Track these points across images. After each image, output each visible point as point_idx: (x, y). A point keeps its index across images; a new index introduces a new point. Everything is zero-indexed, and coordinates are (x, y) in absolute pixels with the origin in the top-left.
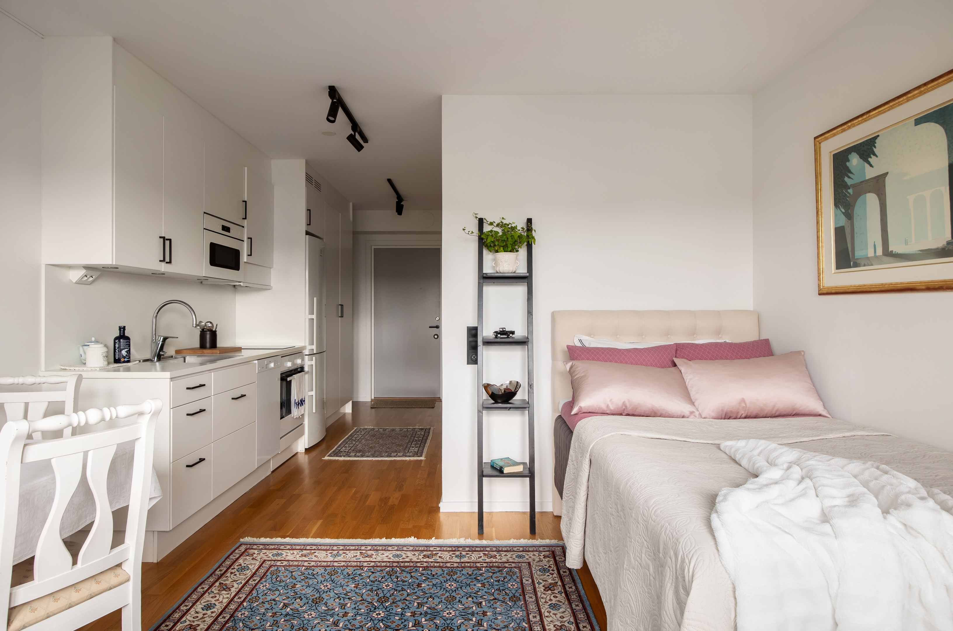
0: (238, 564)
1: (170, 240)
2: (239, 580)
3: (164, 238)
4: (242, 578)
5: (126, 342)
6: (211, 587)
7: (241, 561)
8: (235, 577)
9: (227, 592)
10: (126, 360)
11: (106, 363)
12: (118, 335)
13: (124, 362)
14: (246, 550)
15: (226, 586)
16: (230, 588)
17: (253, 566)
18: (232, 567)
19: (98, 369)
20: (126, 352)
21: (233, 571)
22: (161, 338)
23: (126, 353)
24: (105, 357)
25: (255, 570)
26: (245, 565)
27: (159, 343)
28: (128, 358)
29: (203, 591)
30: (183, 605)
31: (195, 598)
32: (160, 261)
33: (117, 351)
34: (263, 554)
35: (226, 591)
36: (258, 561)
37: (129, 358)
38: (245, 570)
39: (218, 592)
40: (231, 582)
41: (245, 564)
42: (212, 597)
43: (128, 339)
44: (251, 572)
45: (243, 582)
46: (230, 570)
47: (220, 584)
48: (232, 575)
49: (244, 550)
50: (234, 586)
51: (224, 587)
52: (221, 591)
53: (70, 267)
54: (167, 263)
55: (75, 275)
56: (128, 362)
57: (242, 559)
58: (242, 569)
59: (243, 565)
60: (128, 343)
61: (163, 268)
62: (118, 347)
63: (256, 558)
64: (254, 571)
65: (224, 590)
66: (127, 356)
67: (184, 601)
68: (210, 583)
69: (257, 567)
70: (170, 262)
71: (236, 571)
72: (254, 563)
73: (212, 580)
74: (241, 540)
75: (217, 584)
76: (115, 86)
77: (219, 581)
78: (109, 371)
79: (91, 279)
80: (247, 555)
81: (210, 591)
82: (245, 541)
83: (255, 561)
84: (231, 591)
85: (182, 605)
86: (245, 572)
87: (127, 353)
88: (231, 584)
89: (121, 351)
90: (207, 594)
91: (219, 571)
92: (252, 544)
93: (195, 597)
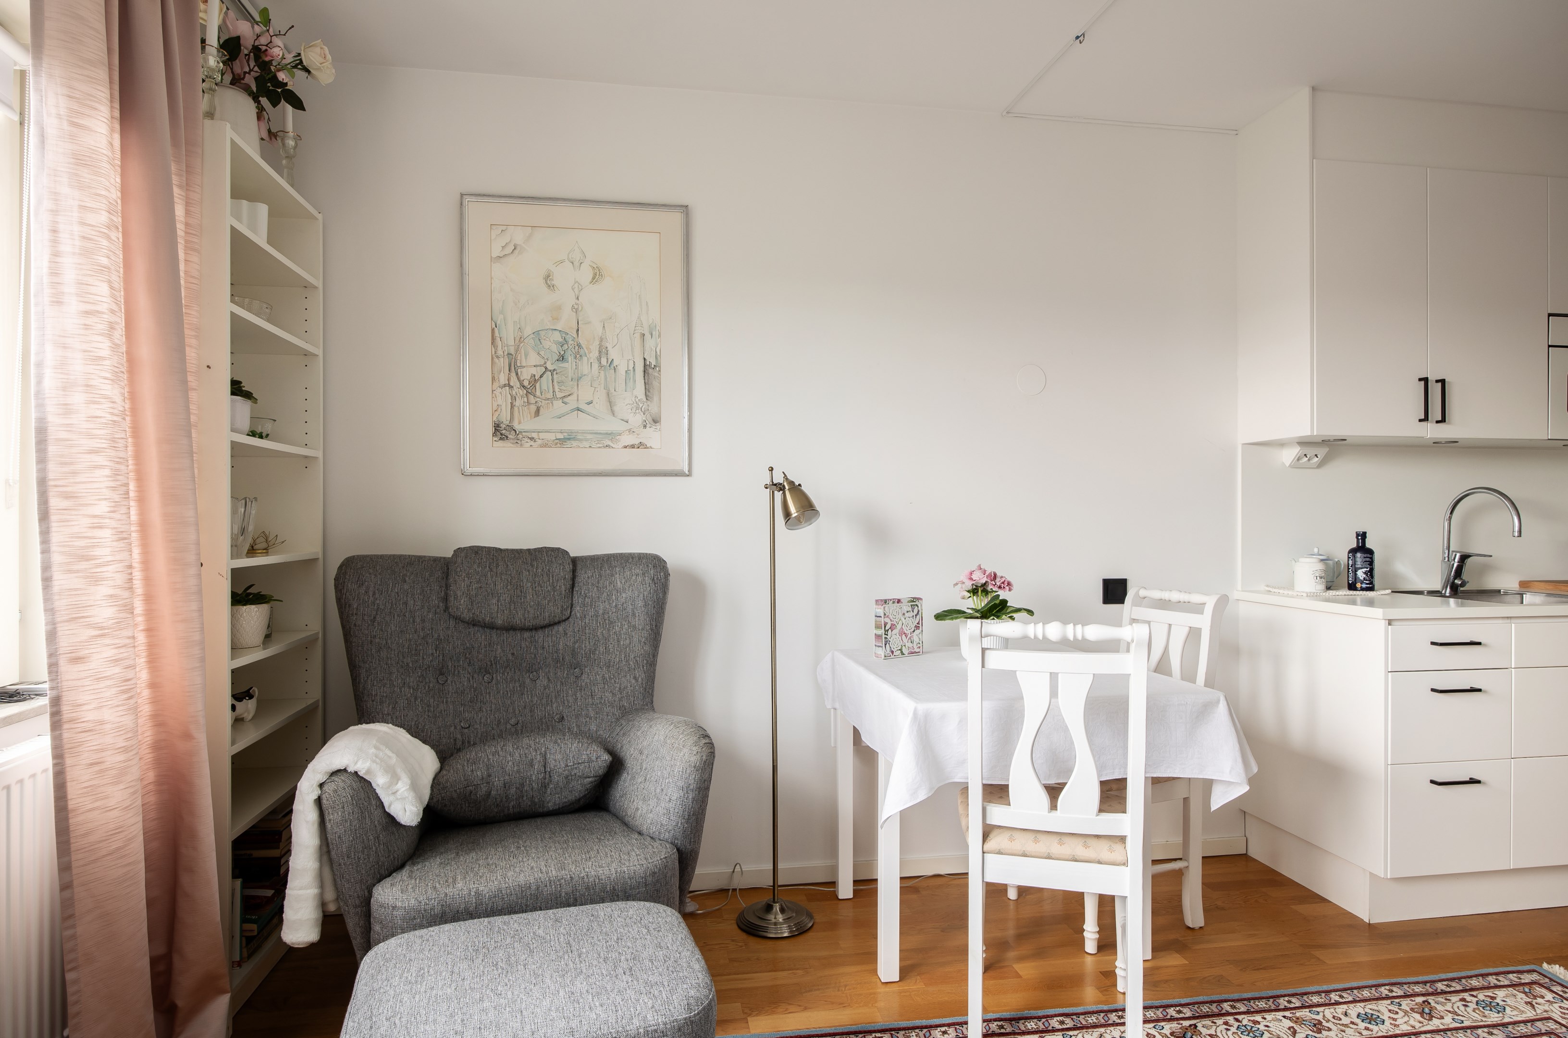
0: (1490, 994)
1: (1443, 382)
2: (1462, 1016)
3: (1425, 380)
4: (1471, 1016)
5: (1364, 557)
6: (1406, 996)
7: (1501, 994)
8: (1462, 1008)
9: (1421, 1019)
10: (1364, 586)
11: (1322, 587)
12: (1355, 545)
13: (1362, 589)
14: (1533, 983)
15: (1430, 1010)
16: (1433, 1016)
17: (1515, 1013)
18: (1474, 993)
19: (1305, 595)
20: (1365, 573)
21: (1469, 998)
22: (1456, 555)
23: (1365, 576)
24: (1318, 578)
25: (1511, 1020)
26: (1501, 1003)
27: (1453, 564)
28: (1367, 584)
29: (1386, 995)
30: (1337, 993)
31: (1365, 995)
32: (1420, 420)
33: (1350, 570)
34: (1560, 1007)
35: (1422, 1017)
36: (1535, 1011)
37: (1371, 583)
38: (1493, 1009)
39: (1408, 1009)
40: (1446, 1010)
41: (1504, 1001)
42: (1390, 1011)
43: (1370, 552)
44: (1501, 1018)
45: (1467, 1023)
46: (1467, 994)
47: (1424, 1002)
48: (1460, 1004)
49: (1527, 981)
50: (1443, 1018)
51: (1427, 1010)
52: (1414, 1012)
53: (1281, 444)
54: (1437, 422)
55: (1289, 455)
56: (1371, 589)
57: (1506, 992)
58: (1491, 1004)
59: (1498, 1000)
60: (1368, 559)
61: (1432, 431)
62: (1352, 565)
63: (1536, 1005)
64: (1507, 1020)
65: (1422, 1013)
66: (1367, 580)
67: (1345, 990)
68: (1412, 992)
69: (1519, 1019)
70: (1443, 420)
71: (1475, 1002)
72: (1523, 1009)
73: (1418, 989)
74: (1545, 965)
75: (1420, 999)
76: (1314, 160)
77: (1428, 998)
78: (1327, 600)
79: (1316, 459)
80: (1525, 993)
81: (1397, 1000)
82: (1551, 970)
83: (1529, 1007)
84: (1430, 1022)
85: (1336, 991)
86: (1491, 1012)
87: (1367, 575)
88: (1442, 1014)
89: (1356, 571)
90: (1389, 1002)
91: (1445, 985)
92: (1555, 981)
93: (1366, 993)
